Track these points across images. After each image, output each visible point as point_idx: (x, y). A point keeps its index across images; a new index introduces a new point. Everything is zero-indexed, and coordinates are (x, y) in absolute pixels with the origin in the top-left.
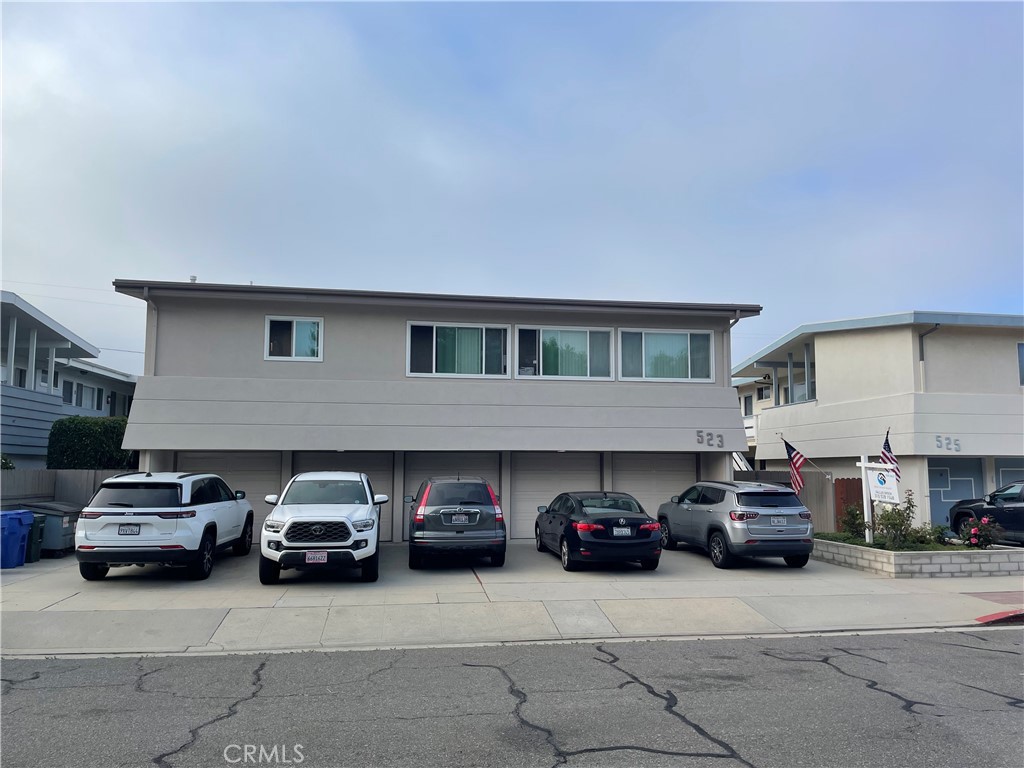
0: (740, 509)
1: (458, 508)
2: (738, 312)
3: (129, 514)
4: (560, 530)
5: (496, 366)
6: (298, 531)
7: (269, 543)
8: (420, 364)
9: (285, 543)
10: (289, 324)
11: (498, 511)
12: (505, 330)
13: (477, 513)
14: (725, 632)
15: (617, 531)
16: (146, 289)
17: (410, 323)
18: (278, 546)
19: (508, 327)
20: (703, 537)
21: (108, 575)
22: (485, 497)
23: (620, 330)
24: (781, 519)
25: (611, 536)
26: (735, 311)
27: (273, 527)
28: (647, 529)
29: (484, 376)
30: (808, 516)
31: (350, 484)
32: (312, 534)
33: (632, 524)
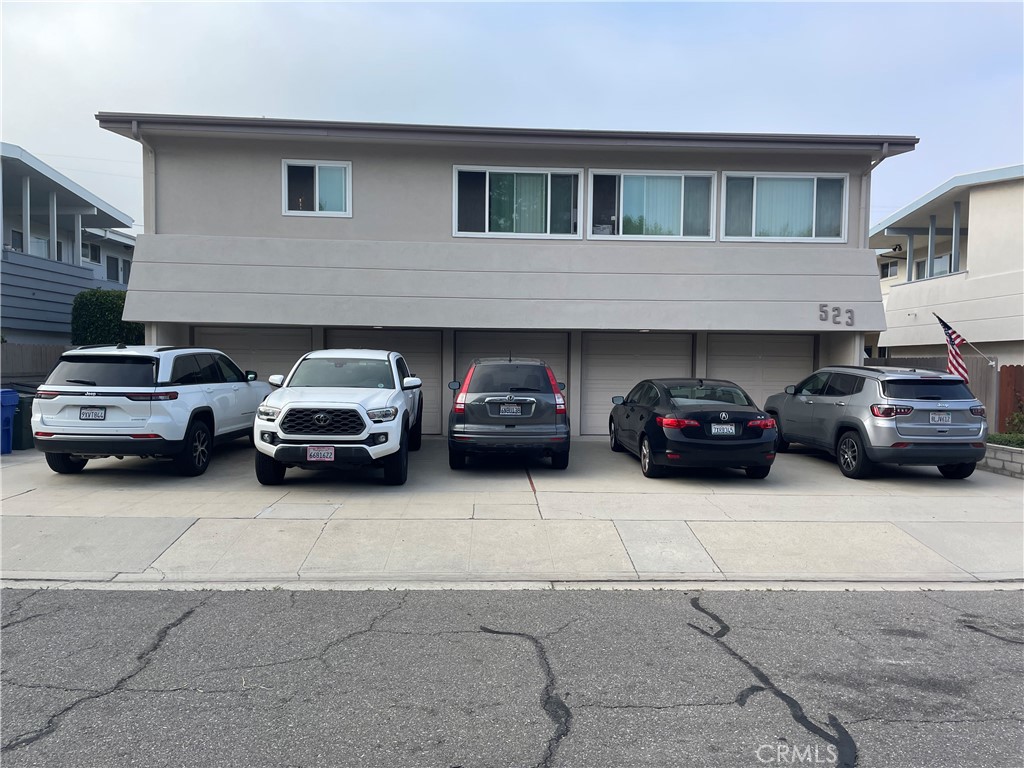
0: (886, 402)
1: (507, 396)
2: (886, 145)
3: (91, 394)
4: (640, 427)
5: (564, 223)
6: (298, 420)
7: (263, 434)
8: (470, 220)
9: (281, 435)
10: (311, 170)
11: (560, 400)
12: (576, 177)
13: (532, 403)
14: (882, 576)
15: (716, 429)
16: (134, 124)
17: (456, 168)
18: (273, 438)
19: (580, 172)
20: (828, 438)
21: (85, 467)
22: (544, 383)
23: (725, 174)
24: (943, 415)
25: (707, 434)
26: (881, 144)
27: (267, 414)
28: (759, 426)
29: (548, 235)
30: (981, 413)
31: (374, 364)
32: (314, 424)
33: (736, 419)
